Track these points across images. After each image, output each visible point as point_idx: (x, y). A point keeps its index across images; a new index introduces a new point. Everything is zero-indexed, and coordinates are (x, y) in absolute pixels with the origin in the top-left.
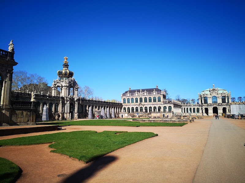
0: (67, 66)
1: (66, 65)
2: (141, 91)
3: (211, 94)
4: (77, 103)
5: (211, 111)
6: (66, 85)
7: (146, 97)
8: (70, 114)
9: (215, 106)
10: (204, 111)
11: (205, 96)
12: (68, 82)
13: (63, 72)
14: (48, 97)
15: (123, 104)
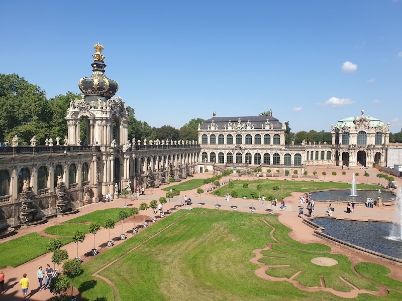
0: (101, 67)
1: (99, 66)
2: (239, 121)
3: (356, 128)
4: (128, 157)
5: (353, 159)
6: (104, 116)
7: (250, 133)
8: (116, 185)
9: (362, 149)
10: (341, 158)
11: (346, 131)
12: (108, 108)
13: (96, 82)
14: (65, 152)
15: (202, 146)
